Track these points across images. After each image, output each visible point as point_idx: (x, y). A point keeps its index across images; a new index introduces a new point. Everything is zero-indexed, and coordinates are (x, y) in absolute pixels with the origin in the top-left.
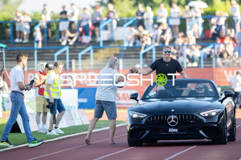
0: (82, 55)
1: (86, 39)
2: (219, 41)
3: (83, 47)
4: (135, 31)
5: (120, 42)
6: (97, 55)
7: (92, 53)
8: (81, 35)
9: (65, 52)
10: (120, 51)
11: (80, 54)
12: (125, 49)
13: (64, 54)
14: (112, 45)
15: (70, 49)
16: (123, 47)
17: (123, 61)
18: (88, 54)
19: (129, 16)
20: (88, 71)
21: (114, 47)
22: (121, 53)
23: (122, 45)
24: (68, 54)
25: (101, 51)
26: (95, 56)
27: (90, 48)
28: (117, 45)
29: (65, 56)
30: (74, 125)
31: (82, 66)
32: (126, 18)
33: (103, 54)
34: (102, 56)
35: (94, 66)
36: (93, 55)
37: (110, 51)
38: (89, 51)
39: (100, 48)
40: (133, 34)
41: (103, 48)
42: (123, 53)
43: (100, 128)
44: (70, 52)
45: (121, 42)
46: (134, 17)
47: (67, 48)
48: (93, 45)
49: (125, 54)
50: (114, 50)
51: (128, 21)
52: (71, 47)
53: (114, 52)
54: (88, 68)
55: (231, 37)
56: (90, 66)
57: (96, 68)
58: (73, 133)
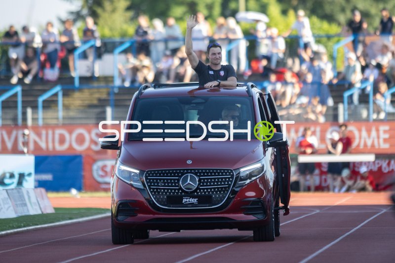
0: (44, 101)
1: (52, 74)
2: (273, 77)
3: (45, 88)
4: (133, 61)
5: (108, 79)
6: (68, 101)
7: (60, 98)
8: (42, 66)
9: (15, 95)
10: (109, 94)
11: (41, 100)
12: (116, 91)
13: (14, 99)
14: (95, 84)
15: (23, 91)
16: (113, 87)
17: (113, 112)
18: (55, 99)
19: (124, 35)
20: (54, 127)
21: (98, 88)
22: (109, 98)
23: (111, 85)
24: (20, 99)
25: (77, 95)
26: (66, 102)
27: (58, 89)
28: (102, 84)
29: (16, 102)
30: (27, 214)
31: (44, 119)
32: (117, 39)
33: (79, 99)
34: (78, 102)
35: (64, 118)
36: (63, 101)
37: (91, 94)
38: (56, 95)
39: (74, 90)
40: (130, 66)
41: (80, 90)
42: (112, 97)
43: (71, 219)
44: (23, 95)
45: (110, 79)
46: (132, 37)
47: (19, 89)
48: (62, 84)
49: (116, 100)
50: (98, 92)
51: (122, 43)
52: (26, 88)
53: (97, 96)
54: (54, 122)
55: (293, 72)
56: (57, 119)
57: (67, 122)
58: (24, 227)
